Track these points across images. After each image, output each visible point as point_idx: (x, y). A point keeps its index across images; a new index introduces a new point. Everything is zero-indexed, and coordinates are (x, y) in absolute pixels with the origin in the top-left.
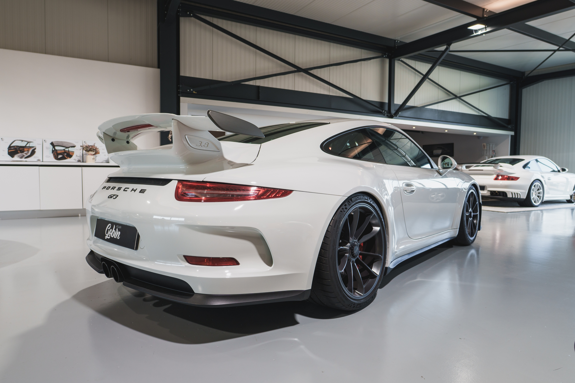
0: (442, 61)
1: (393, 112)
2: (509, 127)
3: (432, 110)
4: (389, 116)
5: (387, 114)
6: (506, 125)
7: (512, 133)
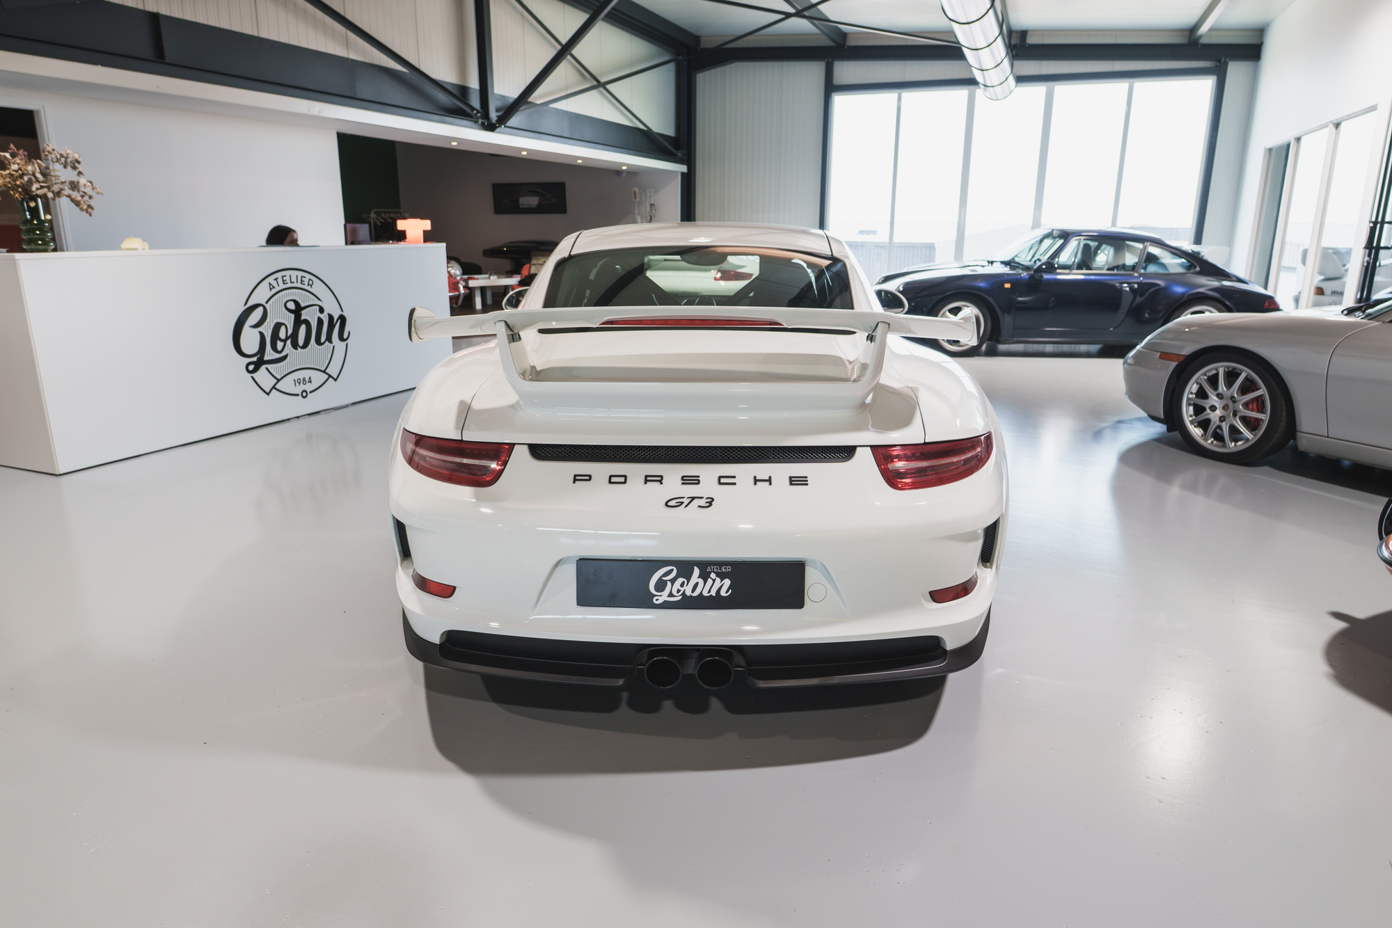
0: (609, 12)
1: (493, 115)
2: (679, 154)
3: (557, 110)
4: (486, 124)
5: (483, 121)
6: (674, 150)
7: (684, 168)
